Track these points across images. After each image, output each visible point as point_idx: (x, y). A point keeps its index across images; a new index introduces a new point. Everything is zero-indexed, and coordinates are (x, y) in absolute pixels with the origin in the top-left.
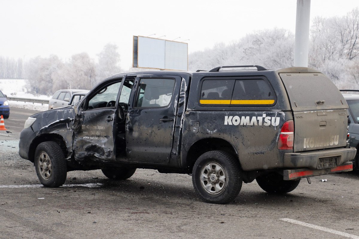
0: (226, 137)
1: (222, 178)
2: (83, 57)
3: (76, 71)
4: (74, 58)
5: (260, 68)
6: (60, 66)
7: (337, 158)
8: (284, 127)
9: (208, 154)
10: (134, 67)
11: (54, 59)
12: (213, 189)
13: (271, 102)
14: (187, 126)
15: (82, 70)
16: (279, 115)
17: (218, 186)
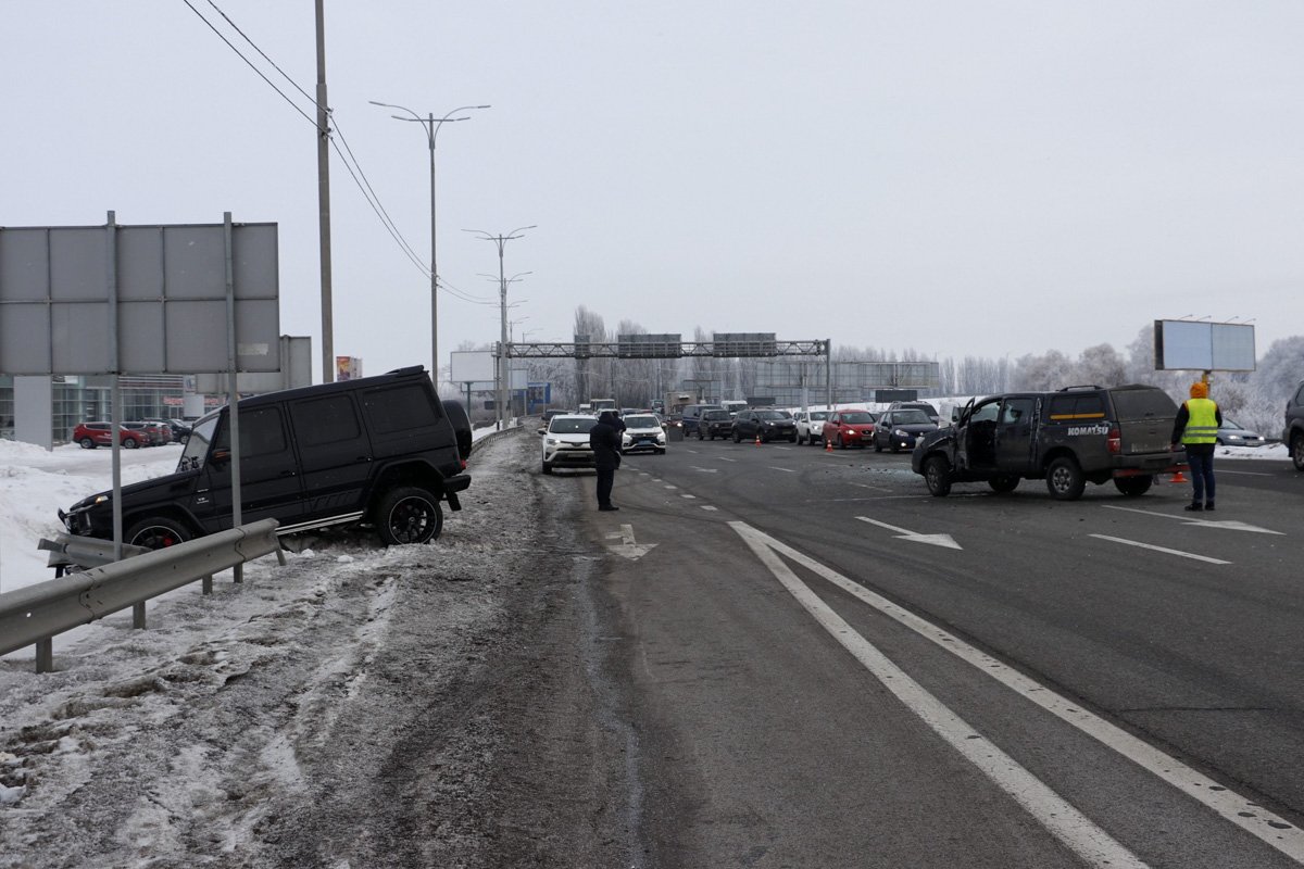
0: (1071, 446)
1: (1068, 479)
2: (1104, 352)
3: (1092, 376)
4: (1088, 354)
5: (1096, 387)
6: (1065, 369)
7: (1168, 459)
8: (1111, 435)
9: (1057, 461)
10: (1157, 369)
11: (1054, 357)
12: (1063, 489)
13: (1102, 415)
14: (1041, 438)
15: (1101, 375)
16: (1108, 425)
17: (1066, 487)
